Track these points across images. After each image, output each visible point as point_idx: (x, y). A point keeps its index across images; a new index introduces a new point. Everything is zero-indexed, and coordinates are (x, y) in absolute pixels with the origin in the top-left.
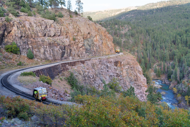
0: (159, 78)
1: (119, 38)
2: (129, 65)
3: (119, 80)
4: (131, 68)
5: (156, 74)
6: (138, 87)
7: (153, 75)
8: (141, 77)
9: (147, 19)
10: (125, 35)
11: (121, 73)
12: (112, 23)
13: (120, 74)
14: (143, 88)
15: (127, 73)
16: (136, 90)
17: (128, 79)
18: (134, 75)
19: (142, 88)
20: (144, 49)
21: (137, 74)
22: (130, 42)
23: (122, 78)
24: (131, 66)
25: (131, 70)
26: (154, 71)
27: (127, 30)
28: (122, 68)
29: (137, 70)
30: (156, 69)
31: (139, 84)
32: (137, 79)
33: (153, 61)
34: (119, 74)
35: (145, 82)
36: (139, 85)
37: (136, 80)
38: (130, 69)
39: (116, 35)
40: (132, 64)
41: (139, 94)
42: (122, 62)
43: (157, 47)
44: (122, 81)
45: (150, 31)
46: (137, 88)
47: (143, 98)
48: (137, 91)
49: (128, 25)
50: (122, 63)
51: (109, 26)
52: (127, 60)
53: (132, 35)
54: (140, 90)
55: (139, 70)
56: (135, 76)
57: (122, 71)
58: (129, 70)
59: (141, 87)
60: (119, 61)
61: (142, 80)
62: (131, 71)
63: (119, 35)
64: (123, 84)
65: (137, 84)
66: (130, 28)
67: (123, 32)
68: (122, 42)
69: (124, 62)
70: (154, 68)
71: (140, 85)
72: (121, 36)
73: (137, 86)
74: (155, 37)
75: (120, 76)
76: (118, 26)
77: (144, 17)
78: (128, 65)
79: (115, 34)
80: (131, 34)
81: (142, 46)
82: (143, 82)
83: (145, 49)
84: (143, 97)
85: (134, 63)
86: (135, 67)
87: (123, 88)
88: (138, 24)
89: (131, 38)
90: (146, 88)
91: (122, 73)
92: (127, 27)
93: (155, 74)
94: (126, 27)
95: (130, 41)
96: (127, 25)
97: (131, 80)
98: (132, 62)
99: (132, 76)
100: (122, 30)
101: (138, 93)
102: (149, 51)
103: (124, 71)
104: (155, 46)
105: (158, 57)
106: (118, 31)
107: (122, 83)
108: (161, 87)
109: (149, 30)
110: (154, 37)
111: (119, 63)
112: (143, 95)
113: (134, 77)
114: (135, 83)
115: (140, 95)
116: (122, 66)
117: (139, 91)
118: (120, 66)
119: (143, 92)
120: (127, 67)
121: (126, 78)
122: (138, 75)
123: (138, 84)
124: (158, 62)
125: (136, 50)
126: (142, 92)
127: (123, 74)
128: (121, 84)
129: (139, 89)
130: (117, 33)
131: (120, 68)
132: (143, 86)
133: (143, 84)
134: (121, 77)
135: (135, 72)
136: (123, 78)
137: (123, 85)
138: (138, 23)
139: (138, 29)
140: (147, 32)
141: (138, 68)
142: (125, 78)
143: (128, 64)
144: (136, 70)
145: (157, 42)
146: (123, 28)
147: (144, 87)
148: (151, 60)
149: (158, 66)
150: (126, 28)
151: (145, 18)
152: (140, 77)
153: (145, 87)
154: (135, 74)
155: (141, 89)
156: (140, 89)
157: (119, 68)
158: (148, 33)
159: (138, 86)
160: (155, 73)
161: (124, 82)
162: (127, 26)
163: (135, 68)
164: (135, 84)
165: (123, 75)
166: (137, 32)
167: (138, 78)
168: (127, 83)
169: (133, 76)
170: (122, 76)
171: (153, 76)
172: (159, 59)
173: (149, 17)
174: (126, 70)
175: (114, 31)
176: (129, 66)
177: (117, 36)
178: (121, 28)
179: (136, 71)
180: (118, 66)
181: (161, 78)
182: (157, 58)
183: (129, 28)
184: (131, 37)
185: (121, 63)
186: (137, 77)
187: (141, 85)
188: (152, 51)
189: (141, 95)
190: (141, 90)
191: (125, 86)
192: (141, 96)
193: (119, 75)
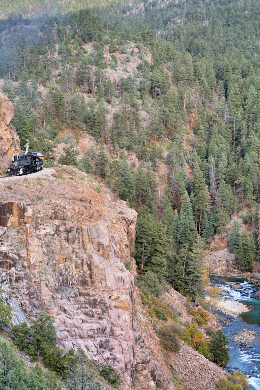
0: (249, 273)
1: (94, 100)
2: (61, 222)
3: (11, 280)
4: (68, 231)
5: (236, 259)
6: (94, 310)
7: (224, 262)
8: (108, 270)
9: (232, 21)
10: (124, 87)
11: (21, 252)
12: (72, 32)
13: (18, 255)
14: (113, 313)
15: (50, 253)
16: (83, 321)
17: (49, 277)
18: (80, 262)
19: (110, 312)
20: (199, 152)
21: (90, 257)
22: (141, 118)
23: (22, 273)
24: (69, 225)
25: (67, 240)
26: (229, 245)
27: (133, 66)
28: (26, 232)
29: (92, 242)
30: (238, 236)
31: (97, 298)
32: (91, 277)
33: (228, 205)
34: (11, 255)
35: (123, 291)
36: (96, 300)
37: (88, 279)
38: (63, 235)
39: (86, 84)
40: (72, 218)
41: (92, 337)
42: (28, 207)
43: (249, 144)
44: (23, 284)
45: (231, 75)
46: (86, 314)
47: (107, 355)
48: (87, 324)
49: (141, 45)
50: (29, 212)
51: (57, 46)
52: (53, 201)
53: (154, 90)
54: (101, 322)
55: (101, 240)
56: (82, 264)
57: (26, 244)
58: (60, 241)
59: (106, 308)
60: (12, 204)
61: (111, 282)
62: (67, 245)
63: (96, 85)
64: (29, 295)
65: (88, 295)
66: (149, 58)
67: (115, 74)
68: (109, 117)
69: (39, 207)
70: (230, 233)
71: (100, 303)
72: (106, 92)
73: (90, 304)
74: (250, 101)
75: (15, 263)
76: (97, 48)
77: (223, 8)
78: (57, 222)
79: (80, 83)
80: (148, 83)
81: (192, 136)
82: (114, 288)
83: (204, 151)
84: (111, 349)
85: (82, 214)
86: (84, 227)
87: (25, 311)
88: (191, 38)
89: (150, 101)
90: (126, 312)
91: (25, 251)
92: (133, 52)
93: (232, 257)
94: (129, 50)
95: (142, 114)
96: (134, 45)
97: (65, 283)
98: (74, 209)
99: (68, 264)
100: (114, 67)
101: (91, 333)
102: (218, 158)
103: (35, 243)
104: (244, 138)
105: (250, 186)
106: (94, 68)
107: (25, 291)
108: (246, 310)
109: (228, 70)
110: (245, 99)
111: (15, 211)
112: (111, 339)
113: (76, 267)
114: (81, 295)
115: (98, 340)
116: (28, 225)
117: (95, 326)
118: (20, 224)
119: (112, 329)
120: (50, 230)
121: (40, 272)
122: (97, 259)
123: (91, 298)
124: (248, 206)
125: (165, 154)
126: (108, 329)
127: (28, 255)
128: (18, 295)
129: (96, 316)
130: (88, 79)
131: (18, 232)
132: (116, 307)
133: (115, 295)
134: (19, 266)
135: (86, 249)
136: (26, 274)
137: (27, 302)
138: (192, 34)
139: (184, 62)
140: (219, 77)
141: (95, 235)
142: (36, 271)
143: (56, 218)
144: (86, 241)
145: (253, 124)
146: (118, 55)
147: (120, 307)
148: (217, 199)
149: (246, 222)
150: (132, 59)
151: (226, 16)
152: (102, 270)
153: (120, 310)
154: (85, 257)
155: (105, 316)
156: (100, 318)
157: (12, 233)
158: (221, 83)
159: (94, 303)
160: (231, 251)
161: (32, 290)
162: (136, 50)
163: (85, 232)
164: (82, 299)
165: (28, 260)
166: (177, 79)
167: (95, 273)
168: (45, 291)
169: (74, 265)
170: (26, 264)
171: (224, 267)
172: (250, 195)
173: (244, 10)
174: (47, 240)
175: (75, 69)
176: (58, 226)
177: (90, 91)
178: (107, 55)
179: (89, 246)
180: (9, 225)
181: (256, 275)
182: (245, 191)
183: (145, 58)
184: (147, 96)
185: (25, 210)
186: (90, 269)
187: (107, 300)
188: (228, 158)
189: (104, 339)
190: (104, 322)
191: (34, 306)
192: (101, 346)
193: (12, 260)
